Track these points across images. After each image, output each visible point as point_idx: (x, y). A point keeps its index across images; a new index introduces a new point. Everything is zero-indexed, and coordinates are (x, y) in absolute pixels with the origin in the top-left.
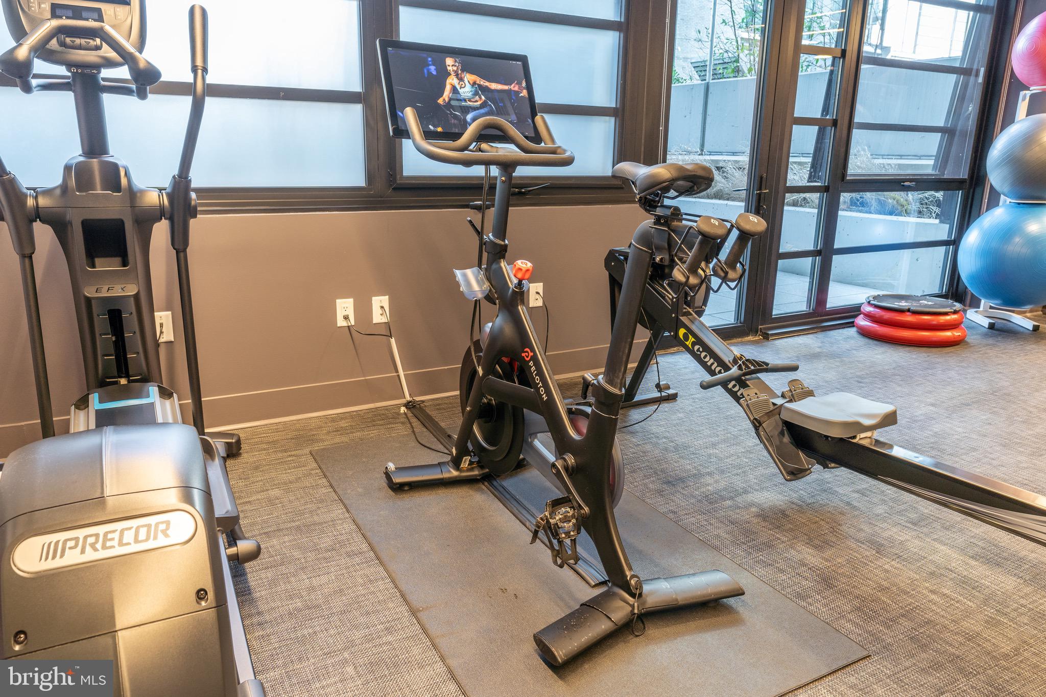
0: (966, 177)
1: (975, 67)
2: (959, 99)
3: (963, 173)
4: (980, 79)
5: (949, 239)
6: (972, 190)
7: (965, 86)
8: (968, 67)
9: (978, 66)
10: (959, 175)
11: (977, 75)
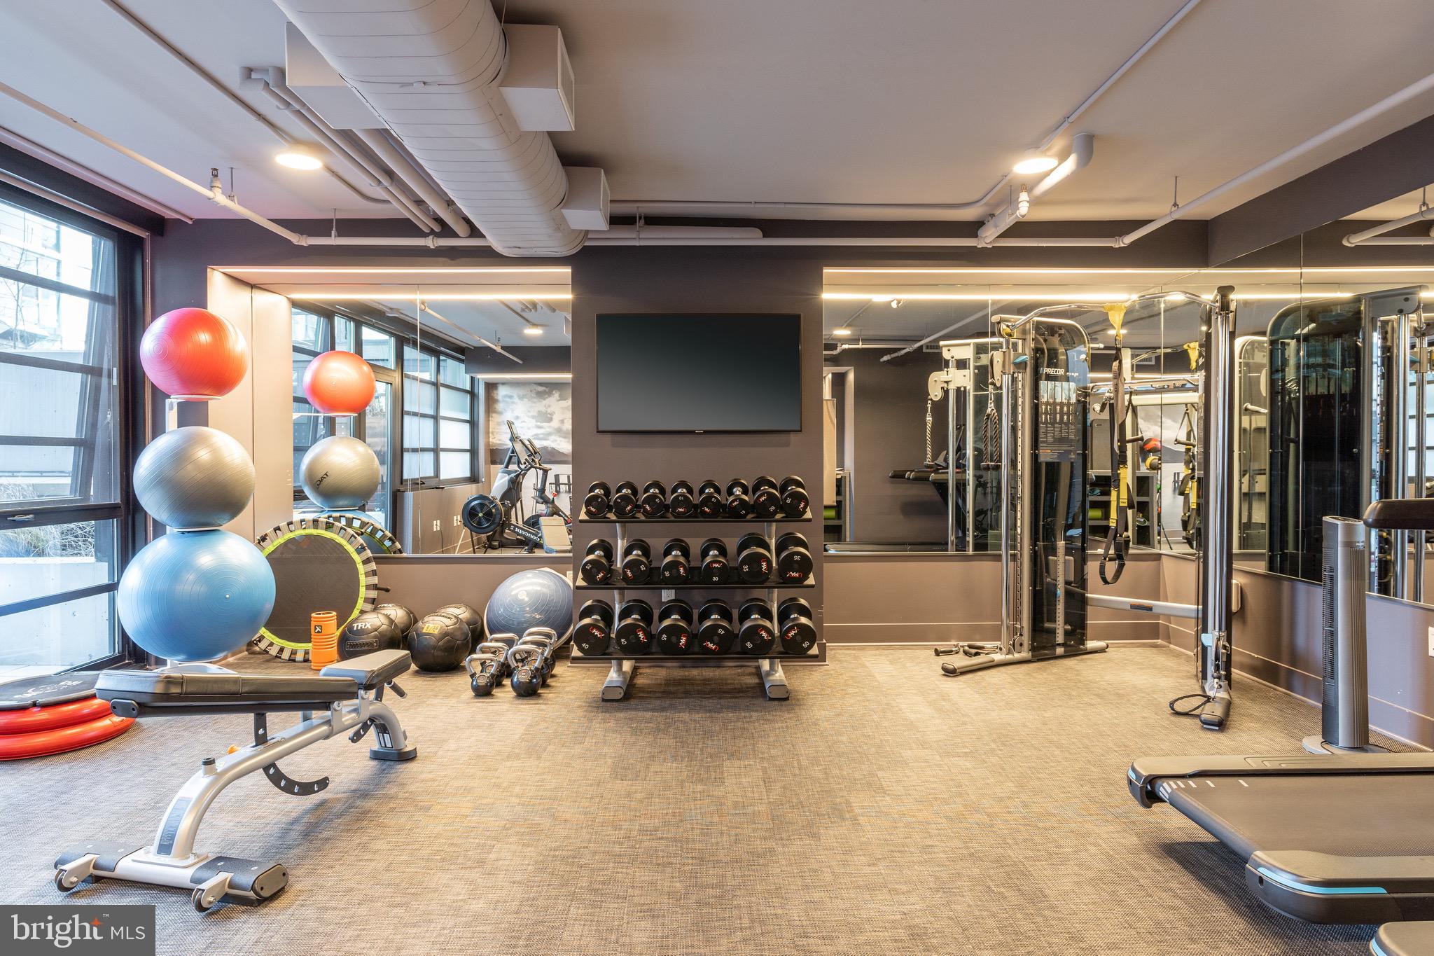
0: (119, 501)
1: (105, 366)
2: (91, 401)
3: (115, 498)
4: (115, 382)
5: (110, 582)
6: (130, 518)
7: (97, 389)
8: (96, 365)
9: (109, 364)
10: (110, 500)
11: (110, 376)
